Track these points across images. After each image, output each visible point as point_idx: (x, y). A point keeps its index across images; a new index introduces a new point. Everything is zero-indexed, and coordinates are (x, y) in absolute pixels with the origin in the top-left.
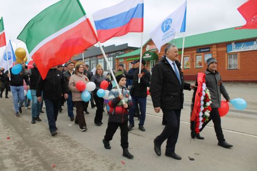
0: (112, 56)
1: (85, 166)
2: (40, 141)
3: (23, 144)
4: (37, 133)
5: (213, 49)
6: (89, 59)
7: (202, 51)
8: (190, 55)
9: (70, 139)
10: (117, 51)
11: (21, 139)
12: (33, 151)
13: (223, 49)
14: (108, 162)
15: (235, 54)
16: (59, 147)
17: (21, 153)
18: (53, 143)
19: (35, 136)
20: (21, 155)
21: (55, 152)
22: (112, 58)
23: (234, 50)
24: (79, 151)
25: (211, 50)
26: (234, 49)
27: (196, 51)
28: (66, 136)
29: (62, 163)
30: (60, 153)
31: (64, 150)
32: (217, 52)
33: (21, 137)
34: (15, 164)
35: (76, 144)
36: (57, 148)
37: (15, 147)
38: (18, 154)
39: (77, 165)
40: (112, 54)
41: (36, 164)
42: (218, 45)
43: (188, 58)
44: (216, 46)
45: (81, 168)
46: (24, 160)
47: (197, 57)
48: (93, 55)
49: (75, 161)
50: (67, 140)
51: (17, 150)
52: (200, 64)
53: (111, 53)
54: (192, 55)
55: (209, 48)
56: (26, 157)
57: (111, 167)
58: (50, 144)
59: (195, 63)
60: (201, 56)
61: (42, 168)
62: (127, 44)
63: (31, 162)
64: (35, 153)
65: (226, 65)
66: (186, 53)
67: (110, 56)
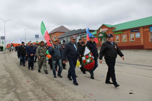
1: (70, 96)
2: (45, 83)
3: (36, 85)
4: (42, 79)
5: (141, 30)
6: (66, 38)
7: (134, 31)
8: (126, 34)
10: (82, 33)
11: (34, 82)
12: (42, 88)
13: (148, 29)
14: (83, 94)
17: (36, 89)
18: (52, 84)
19: (41, 81)
20: (36, 90)
21: (53, 89)
22: (80, 36)
24: (66, 89)
27: (130, 32)
28: (58, 81)
30: (56, 89)
31: (58, 88)
32: (143, 32)
33: (34, 81)
34: (34, 94)
35: (64, 85)
36: (54, 87)
37: (32, 86)
38: (34, 90)
39: (66, 95)
40: (80, 34)
41: (44, 95)
42: (144, 27)
43: (125, 35)
44: (142, 28)
45: (69, 97)
46: (38, 93)
47: (131, 35)
48: (69, 35)
49: (64, 93)
50: (59, 83)
51: (33, 88)
52: (133, 39)
53: (79, 34)
54: (128, 34)
55: (138, 29)
56: (39, 91)
57: (84, 96)
58: (50, 85)
59: (129, 39)
60: (133, 34)
61: (48, 97)
63: (42, 94)
64: (43, 90)
65: (149, 39)
66: (124, 32)
67: (78, 36)
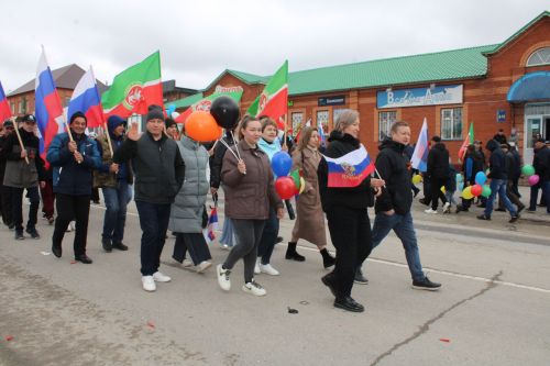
5: (351, 100)
8: (304, 110)
13: (371, 100)
15: (393, 111)
23: (391, 104)
25: (347, 101)
26: (391, 102)
27: (316, 103)
32: (359, 106)
42: (362, 92)
43: (301, 115)
44: (355, 94)
47: (320, 114)
54: (309, 111)
55: (343, 97)
60: (326, 114)
62: (174, 82)
65: (376, 132)
66: (296, 105)
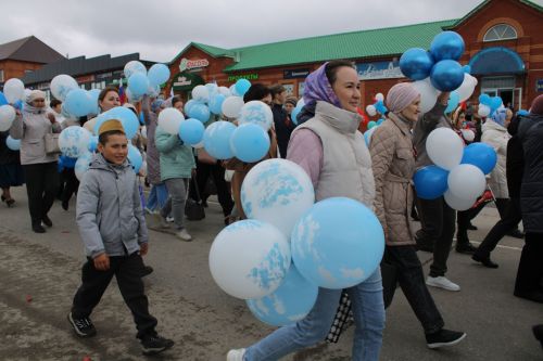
0: (105, 79)
7: (293, 74)
9: (46, 250)
10: (112, 70)
16: (27, 266)
18: (13, 260)
21: (22, 276)
22: (104, 83)
28: (36, 246)
29: (46, 293)
30: (34, 276)
31: (40, 272)
35: (62, 259)
36: (25, 269)
40: (104, 76)
50: (40, 252)
53: (102, 72)
58: (6, 262)
61: (5, 305)
62: (138, 54)
66: (261, 77)
67: (99, 81)
